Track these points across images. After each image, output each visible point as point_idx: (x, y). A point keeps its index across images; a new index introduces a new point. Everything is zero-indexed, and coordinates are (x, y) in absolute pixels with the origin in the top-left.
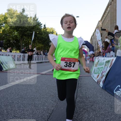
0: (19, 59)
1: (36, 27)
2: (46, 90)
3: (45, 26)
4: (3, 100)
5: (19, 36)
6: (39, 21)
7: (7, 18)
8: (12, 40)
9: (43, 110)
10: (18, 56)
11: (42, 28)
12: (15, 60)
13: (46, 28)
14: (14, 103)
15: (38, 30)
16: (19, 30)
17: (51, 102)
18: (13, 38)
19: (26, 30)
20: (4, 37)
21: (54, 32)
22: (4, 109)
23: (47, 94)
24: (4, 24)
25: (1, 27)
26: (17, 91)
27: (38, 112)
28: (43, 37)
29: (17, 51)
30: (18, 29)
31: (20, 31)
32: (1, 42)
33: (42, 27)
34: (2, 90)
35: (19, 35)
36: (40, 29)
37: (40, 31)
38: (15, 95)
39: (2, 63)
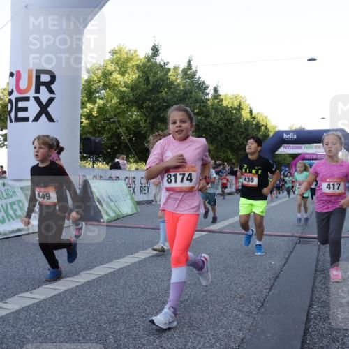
0: (146, 189)
1: (193, 96)
2: (222, 279)
3: (216, 90)
4: (103, 307)
5: (146, 121)
6: (199, 78)
7: (111, 74)
8: (125, 133)
9: (214, 338)
10: (143, 180)
11: (210, 97)
12: (134, 192)
13: (221, 97)
14: (135, 314)
15: (198, 105)
16: (144, 106)
17: (236, 315)
18: (127, 128)
19: (165, 104)
20: (104, 127)
21: (244, 108)
22: (106, 332)
23: (226, 290)
24: (103, 91)
25: (96, 98)
26: (141, 281)
27: (199, 343)
28: (211, 124)
29: (140, 164)
30: (140, 103)
31: (147, 108)
32: (97, 140)
33: (208, 94)
34: (102, 276)
35: (143, 120)
36: (203, 101)
37: (204, 106)
38: (137, 293)
39: (99, 202)
